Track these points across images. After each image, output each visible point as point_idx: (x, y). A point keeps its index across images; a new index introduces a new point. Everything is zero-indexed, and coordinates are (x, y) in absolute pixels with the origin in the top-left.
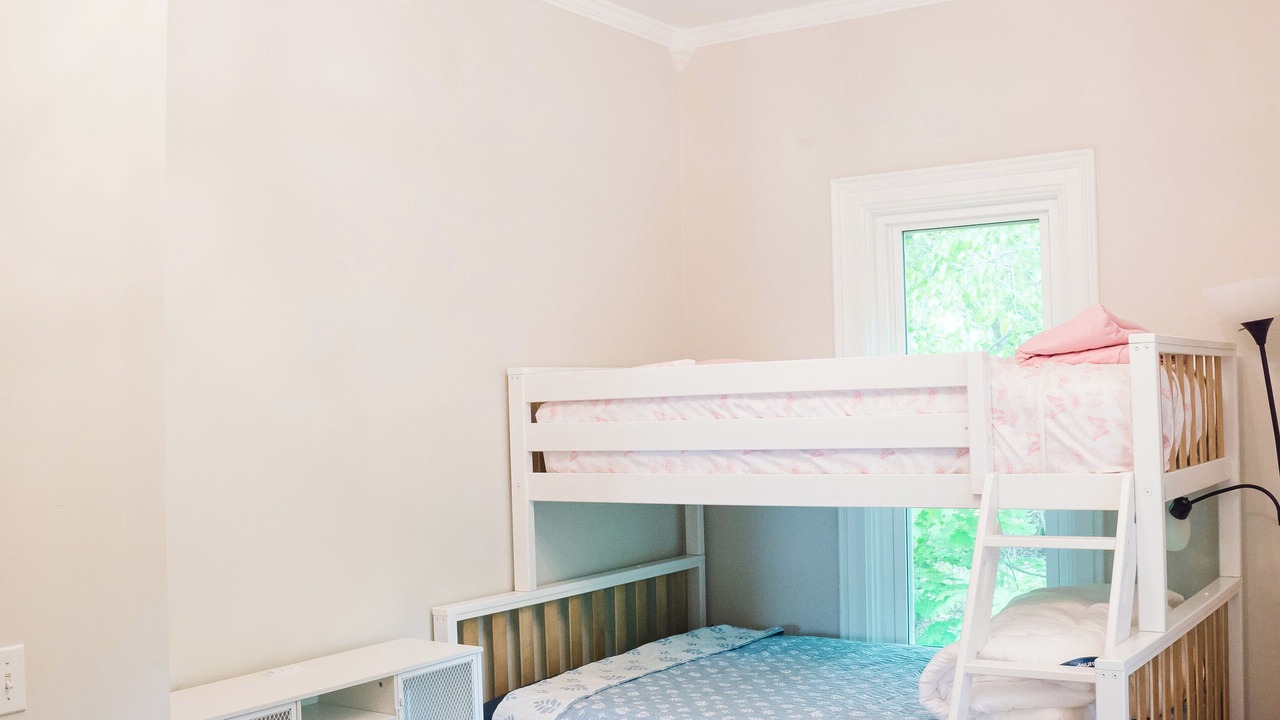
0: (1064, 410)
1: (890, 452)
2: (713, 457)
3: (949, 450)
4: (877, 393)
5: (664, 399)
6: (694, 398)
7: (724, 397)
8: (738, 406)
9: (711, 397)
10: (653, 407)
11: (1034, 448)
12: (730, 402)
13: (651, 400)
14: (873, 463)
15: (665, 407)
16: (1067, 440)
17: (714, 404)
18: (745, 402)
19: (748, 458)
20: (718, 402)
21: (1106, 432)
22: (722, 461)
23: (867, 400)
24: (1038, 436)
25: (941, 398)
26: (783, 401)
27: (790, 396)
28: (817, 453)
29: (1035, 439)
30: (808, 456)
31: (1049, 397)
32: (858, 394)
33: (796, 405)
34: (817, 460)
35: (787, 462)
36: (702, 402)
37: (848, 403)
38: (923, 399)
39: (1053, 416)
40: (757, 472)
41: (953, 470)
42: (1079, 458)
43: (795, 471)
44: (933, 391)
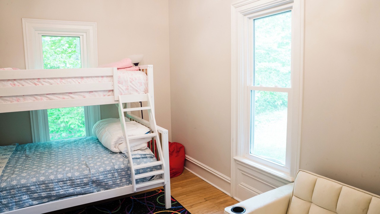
0: (133, 81)
1: (92, 92)
2: (36, 96)
3: (107, 91)
4: (87, 77)
5: (15, 80)
6: (26, 79)
7: (39, 79)
8: (44, 81)
9: (34, 79)
10: (10, 82)
11: (127, 89)
12: (41, 80)
13: (9, 80)
14: (87, 95)
15: (15, 82)
16: (134, 87)
17: (36, 81)
18: (47, 80)
19: (48, 96)
20: (37, 80)
21: (142, 85)
22: (39, 97)
23: (85, 79)
24: (128, 86)
25: (105, 78)
26: (59, 80)
27: (61, 78)
28: (71, 93)
29: (127, 87)
30: (68, 94)
31: (130, 78)
32: (82, 78)
33: (63, 81)
34: (71, 95)
35: (61, 96)
36: (31, 81)
37: (79, 80)
38: (100, 79)
39: (131, 82)
40: (52, 99)
41: (107, 95)
42: (137, 91)
43: (64, 98)
44: (102, 77)
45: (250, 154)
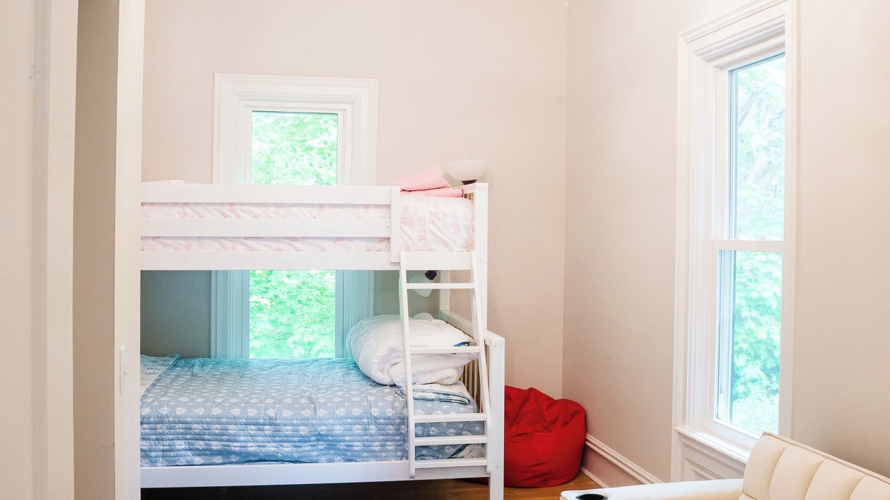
0: (438, 219)
1: (340, 239)
2: (223, 241)
3: (375, 239)
4: (333, 206)
5: (186, 204)
6: (209, 204)
7: (232, 204)
8: (242, 210)
9: (222, 204)
10: (177, 209)
11: (423, 238)
12: (237, 208)
13: (176, 204)
14: (329, 245)
15: (187, 209)
16: (439, 234)
17: (225, 209)
18: (247, 208)
19: (247, 242)
20: (228, 207)
21: (459, 231)
22: (228, 244)
23: (328, 210)
24: (425, 232)
25: (372, 211)
26: (272, 209)
27: (277, 205)
28: (295, 239)
29: (423, 234)
30: (289, 241)
31: (430, 212)
32: (321, 206)
33: (282, 211)
34: (294, 243)
35: (274, 244)
36: (216, 207)
37: (316, 211)
38: (361, 211)
39: (433, 222)
40: (255, 250)
41: (376, 249)
42: (446, 244)
43: (279, 250)
44: (366, 206)
45: (715, 420)
